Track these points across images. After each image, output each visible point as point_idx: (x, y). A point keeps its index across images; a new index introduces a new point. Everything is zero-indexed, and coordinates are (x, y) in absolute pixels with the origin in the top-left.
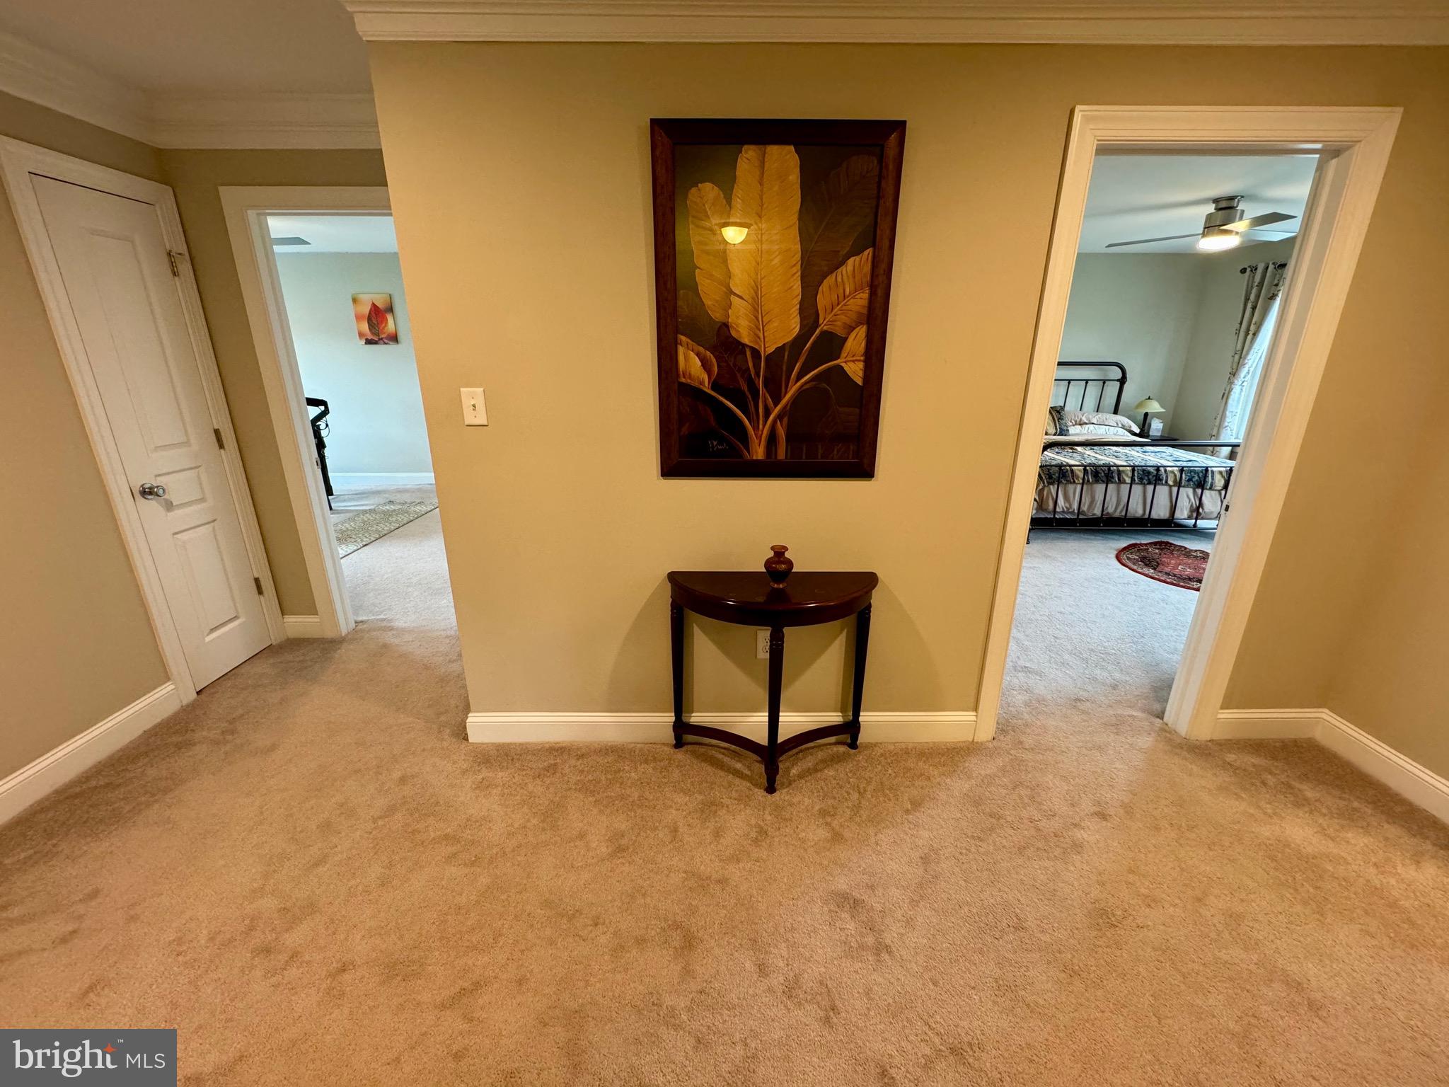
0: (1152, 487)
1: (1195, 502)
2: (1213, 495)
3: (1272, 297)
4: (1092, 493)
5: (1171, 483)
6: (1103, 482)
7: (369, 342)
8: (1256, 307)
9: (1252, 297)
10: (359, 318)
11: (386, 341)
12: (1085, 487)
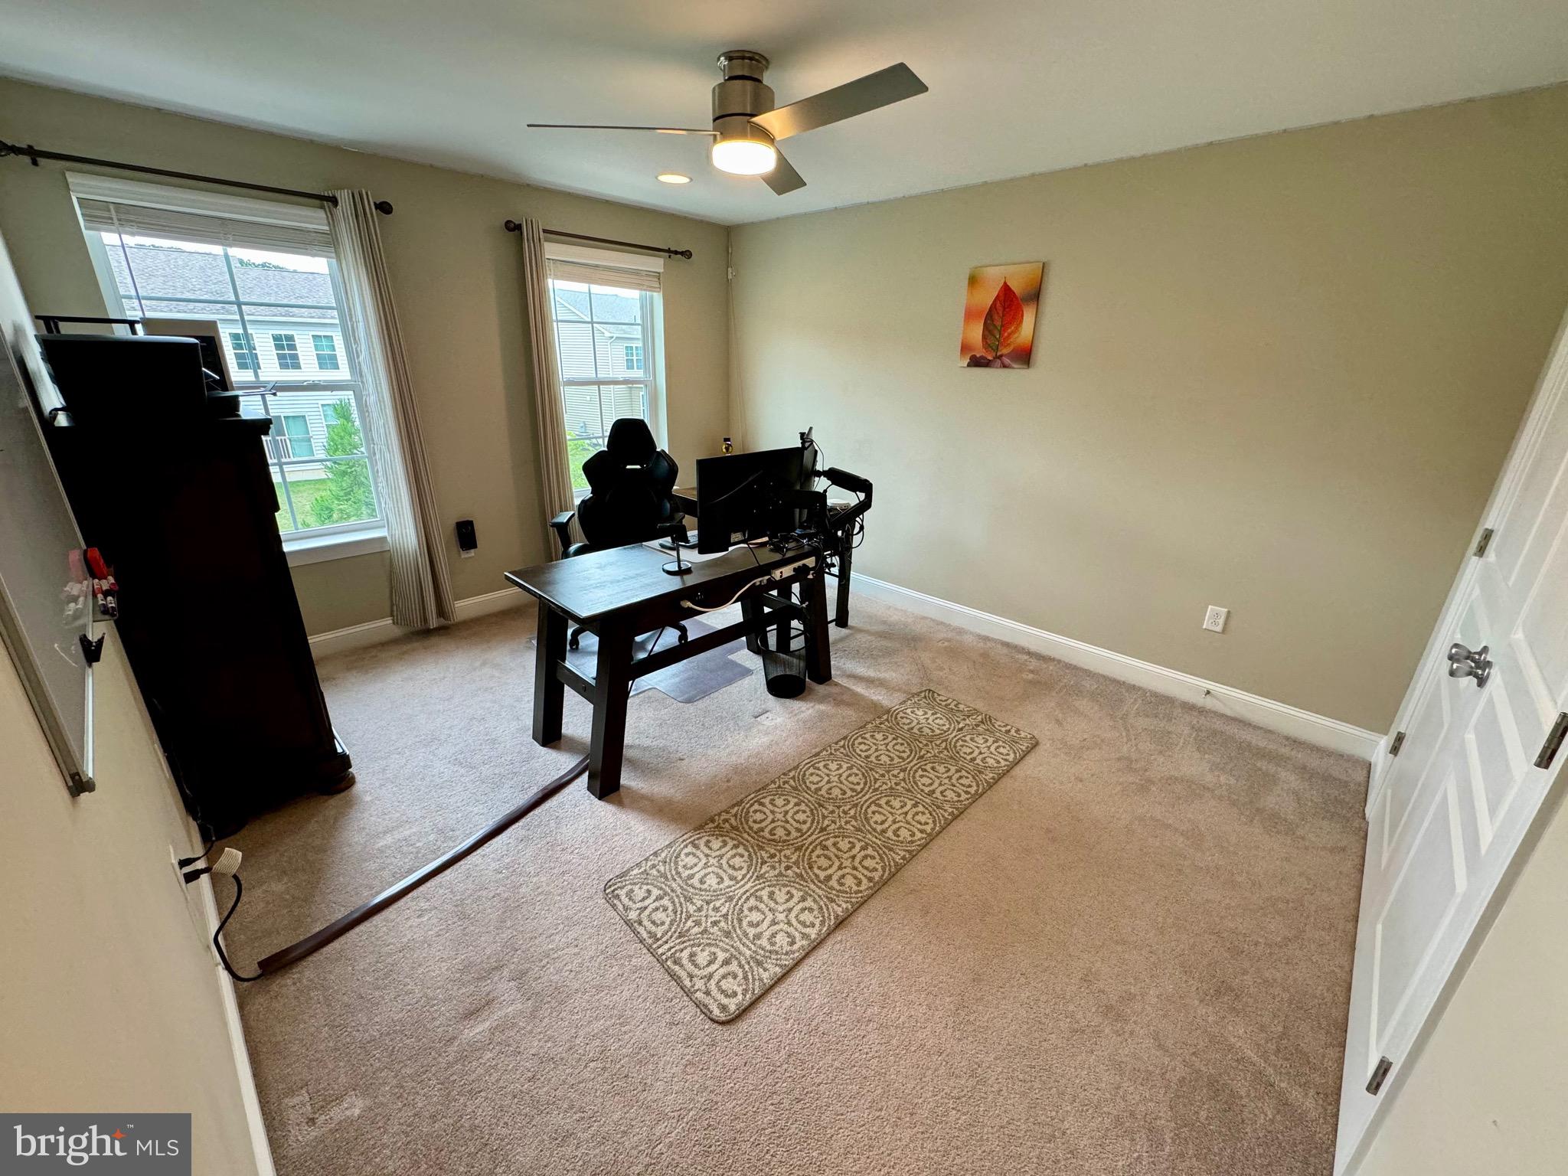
7: (976, 362)
10: (970, 315)
11: (1007, 361)
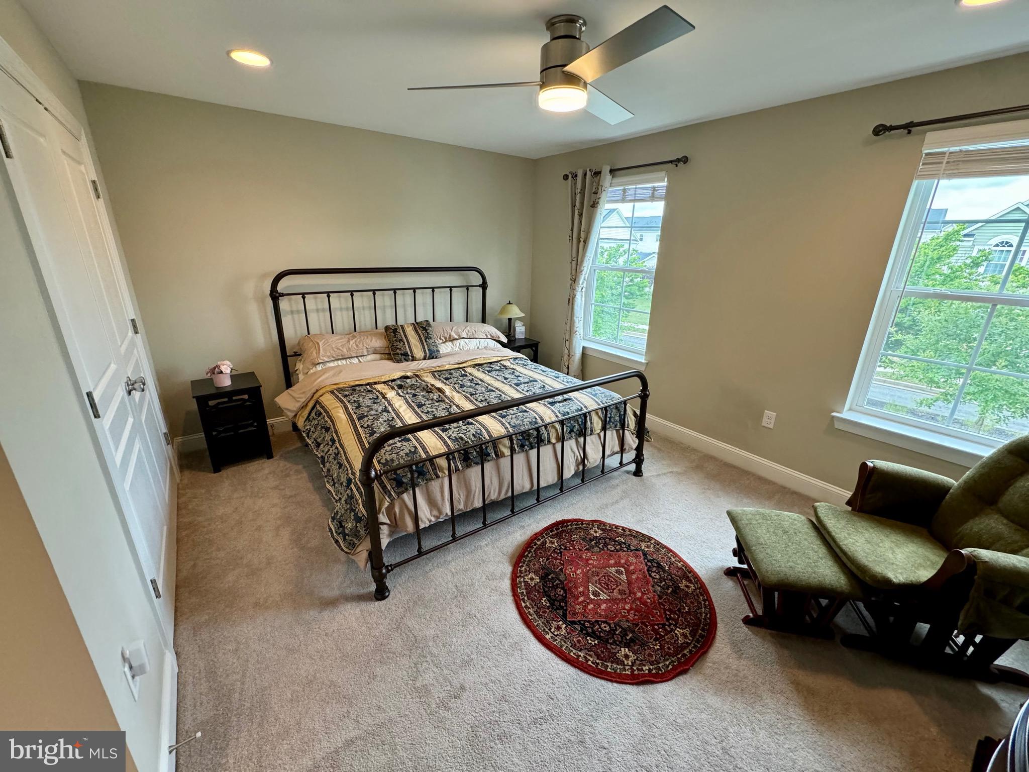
0: (535, 450)
1: (579, 454)
2: (594, 440)
3: (594, 204)
4: (466, 484)
5: (553, 440)
6: (477, 464)
8: (582, 214)
9: (578, 204)
12: (454, 477)
